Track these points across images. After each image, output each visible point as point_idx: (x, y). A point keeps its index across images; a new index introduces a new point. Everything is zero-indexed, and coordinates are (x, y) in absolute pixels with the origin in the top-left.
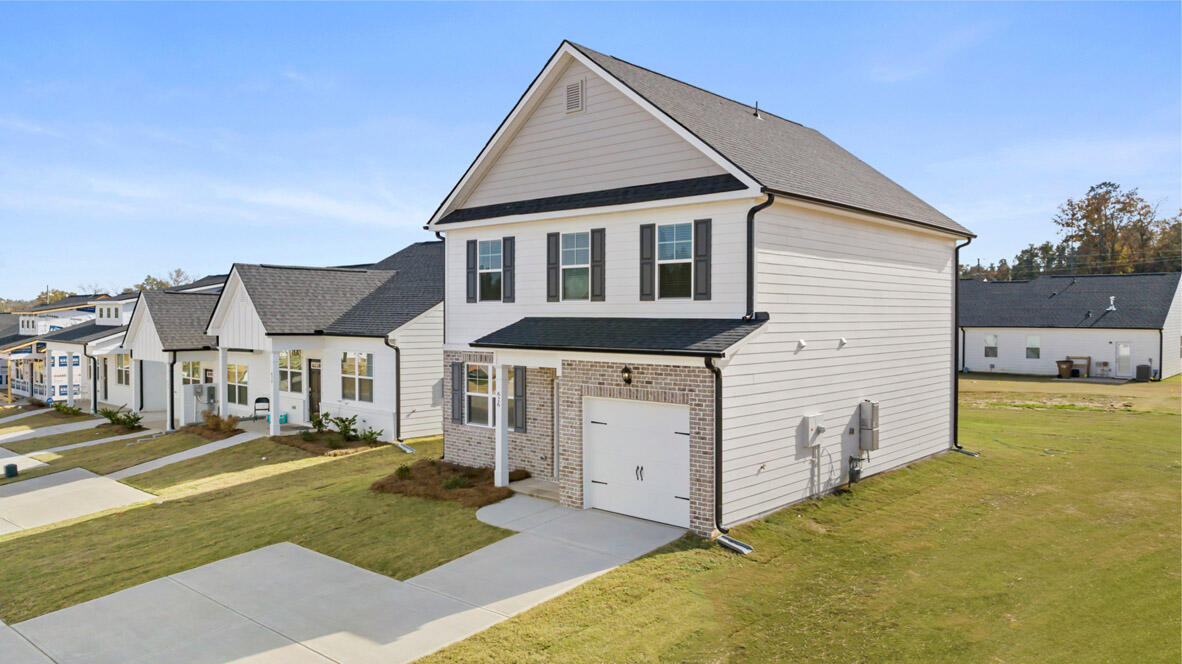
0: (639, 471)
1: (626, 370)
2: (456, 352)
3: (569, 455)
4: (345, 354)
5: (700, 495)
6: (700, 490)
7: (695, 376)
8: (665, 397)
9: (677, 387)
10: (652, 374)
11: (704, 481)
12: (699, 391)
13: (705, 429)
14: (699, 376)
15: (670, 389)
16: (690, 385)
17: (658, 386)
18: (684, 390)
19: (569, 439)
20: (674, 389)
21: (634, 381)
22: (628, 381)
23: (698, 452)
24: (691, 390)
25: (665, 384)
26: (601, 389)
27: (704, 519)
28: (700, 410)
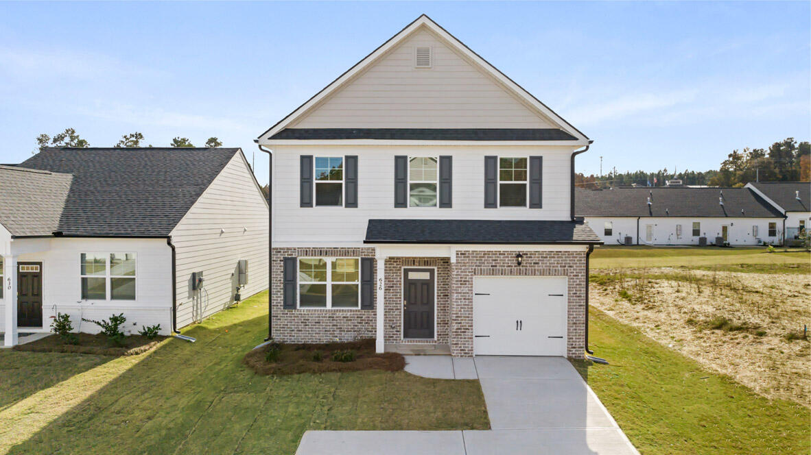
0: (519, 324)
1: (519, 256)
2: (288, 249)
3: (462, 320)
4: (83, 256)
5: (576, 333)
6: (576, 329)
7: (573, 257)
8: (549, 272)
9: (559, 265)
10: (539, 257)
11: (579, 323)
12: (576, 267)
13: (581, 291)
14: (576, 257)
15: (553, 267)
16: (569, 263)
17: (544, 265)
18: (565, 266)
19: (461, 308)
20: (557, 267)
21: (524, 263)
22: (519, 264)
23: (574, 306)
24: (570, 267)
25: (550, 263)
26: (493, 270)
27: (579, 348)
28: (577, 279)
